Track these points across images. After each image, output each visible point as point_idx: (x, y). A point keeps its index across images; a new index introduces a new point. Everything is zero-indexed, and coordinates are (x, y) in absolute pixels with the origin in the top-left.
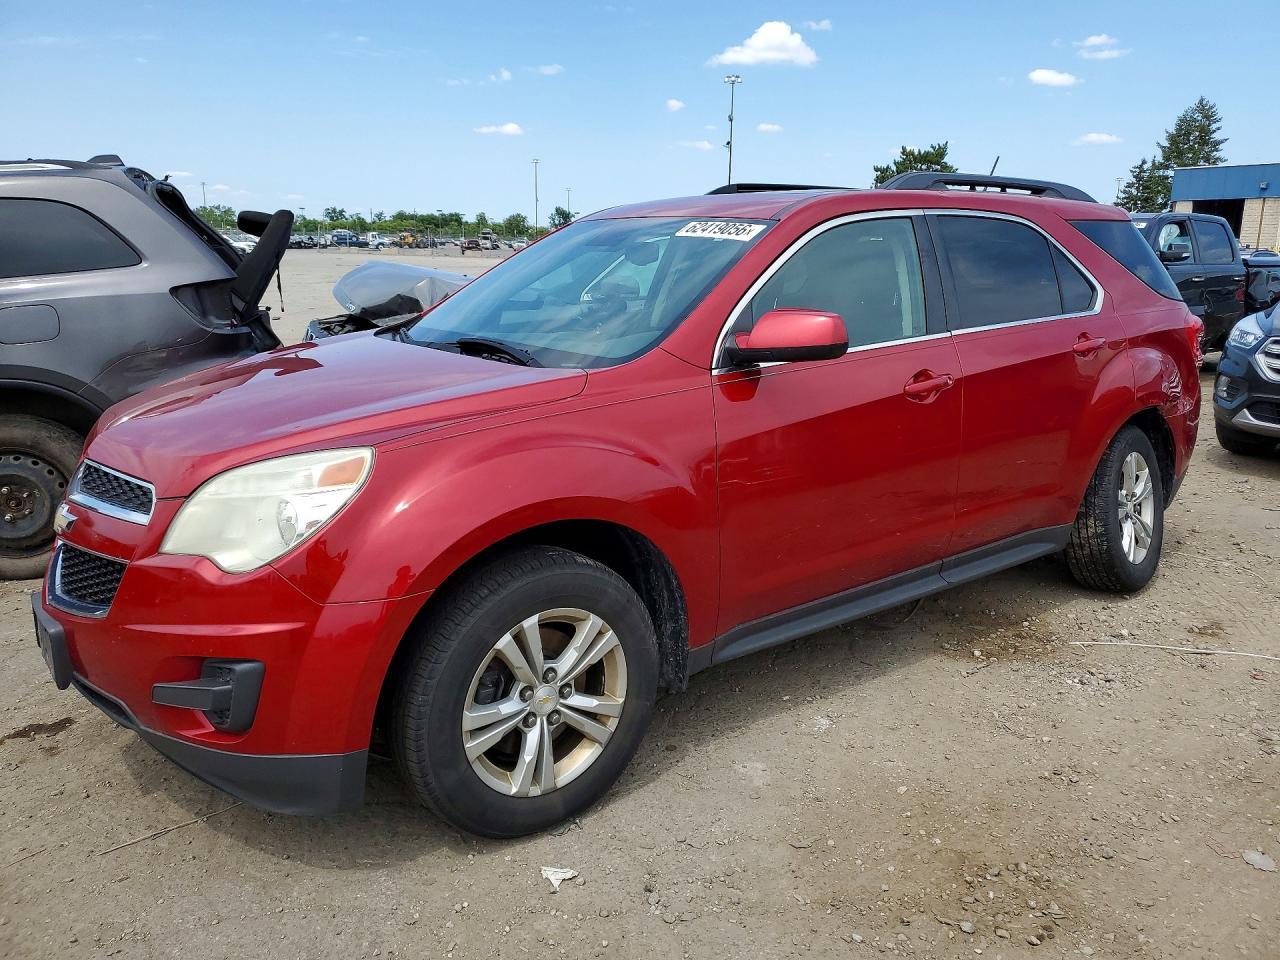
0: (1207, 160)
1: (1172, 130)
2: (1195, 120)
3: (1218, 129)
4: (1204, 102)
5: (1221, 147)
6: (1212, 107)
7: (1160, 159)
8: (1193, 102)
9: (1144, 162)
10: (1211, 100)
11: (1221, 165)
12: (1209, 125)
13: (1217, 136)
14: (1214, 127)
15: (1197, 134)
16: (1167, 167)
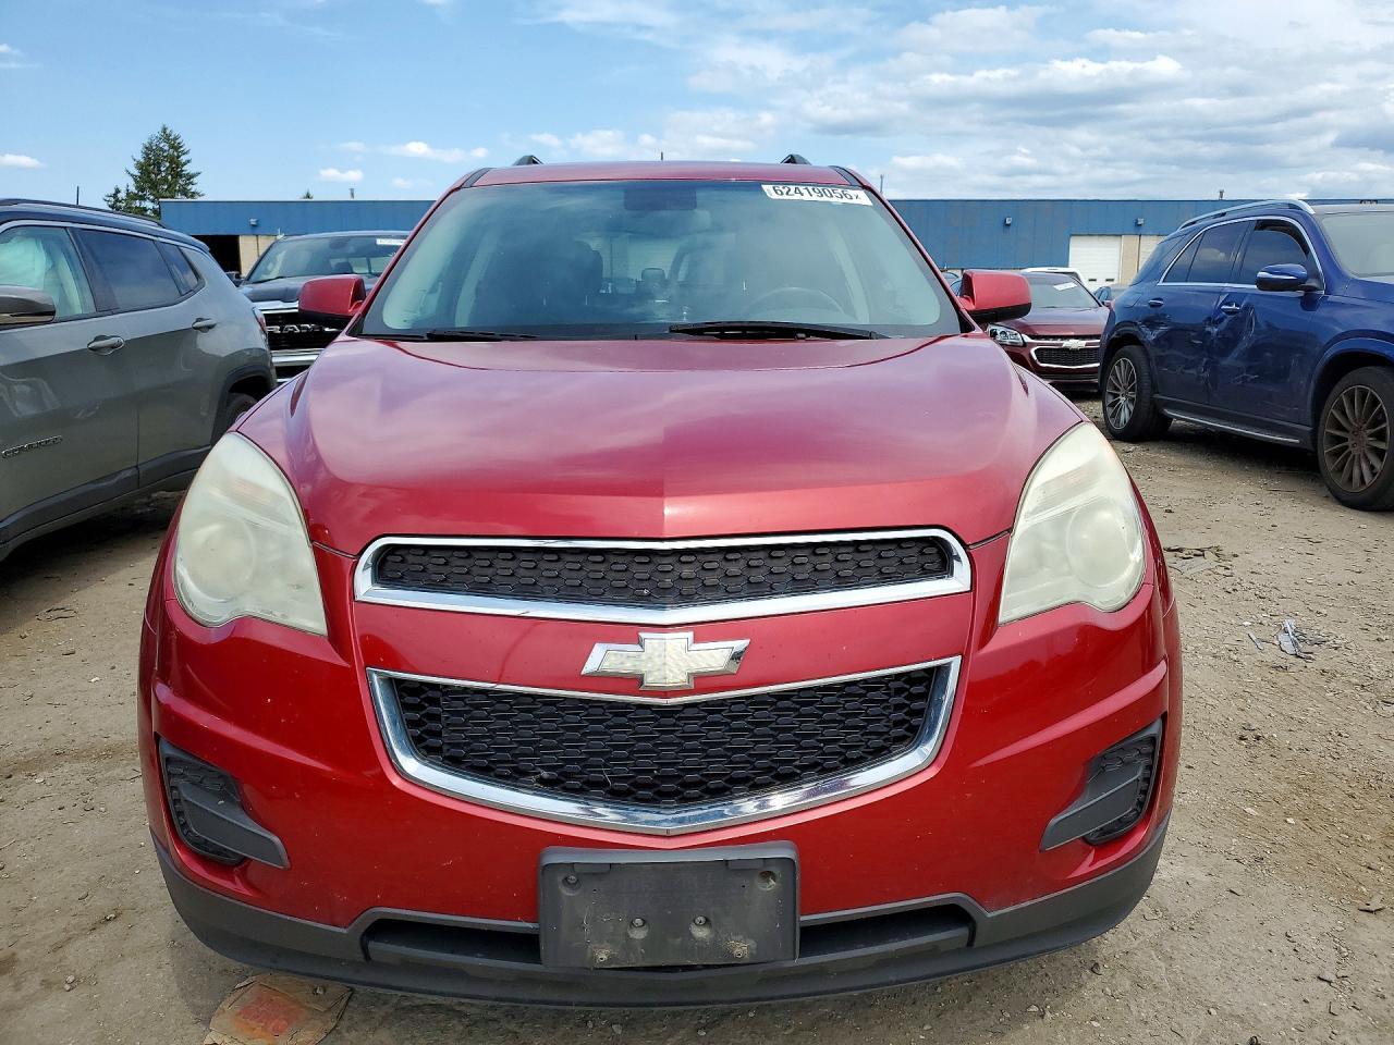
0: (185, 192)
1: (140, 158)
2: (162, 149)
3: (189, 161)
4: (168, 132)
5: (195, 180)
6: (176, 139)
7: (133, 189)
8: (157, 131)
9: (118, 191)
10: (175, 130)
11: (199, 199)
12: (178, 157)
13: (188, 169)
14: (183, 158)
15: (168, 164)
16: (143, 198)
